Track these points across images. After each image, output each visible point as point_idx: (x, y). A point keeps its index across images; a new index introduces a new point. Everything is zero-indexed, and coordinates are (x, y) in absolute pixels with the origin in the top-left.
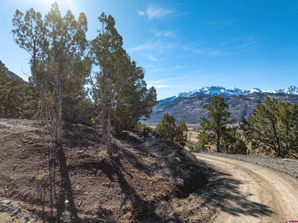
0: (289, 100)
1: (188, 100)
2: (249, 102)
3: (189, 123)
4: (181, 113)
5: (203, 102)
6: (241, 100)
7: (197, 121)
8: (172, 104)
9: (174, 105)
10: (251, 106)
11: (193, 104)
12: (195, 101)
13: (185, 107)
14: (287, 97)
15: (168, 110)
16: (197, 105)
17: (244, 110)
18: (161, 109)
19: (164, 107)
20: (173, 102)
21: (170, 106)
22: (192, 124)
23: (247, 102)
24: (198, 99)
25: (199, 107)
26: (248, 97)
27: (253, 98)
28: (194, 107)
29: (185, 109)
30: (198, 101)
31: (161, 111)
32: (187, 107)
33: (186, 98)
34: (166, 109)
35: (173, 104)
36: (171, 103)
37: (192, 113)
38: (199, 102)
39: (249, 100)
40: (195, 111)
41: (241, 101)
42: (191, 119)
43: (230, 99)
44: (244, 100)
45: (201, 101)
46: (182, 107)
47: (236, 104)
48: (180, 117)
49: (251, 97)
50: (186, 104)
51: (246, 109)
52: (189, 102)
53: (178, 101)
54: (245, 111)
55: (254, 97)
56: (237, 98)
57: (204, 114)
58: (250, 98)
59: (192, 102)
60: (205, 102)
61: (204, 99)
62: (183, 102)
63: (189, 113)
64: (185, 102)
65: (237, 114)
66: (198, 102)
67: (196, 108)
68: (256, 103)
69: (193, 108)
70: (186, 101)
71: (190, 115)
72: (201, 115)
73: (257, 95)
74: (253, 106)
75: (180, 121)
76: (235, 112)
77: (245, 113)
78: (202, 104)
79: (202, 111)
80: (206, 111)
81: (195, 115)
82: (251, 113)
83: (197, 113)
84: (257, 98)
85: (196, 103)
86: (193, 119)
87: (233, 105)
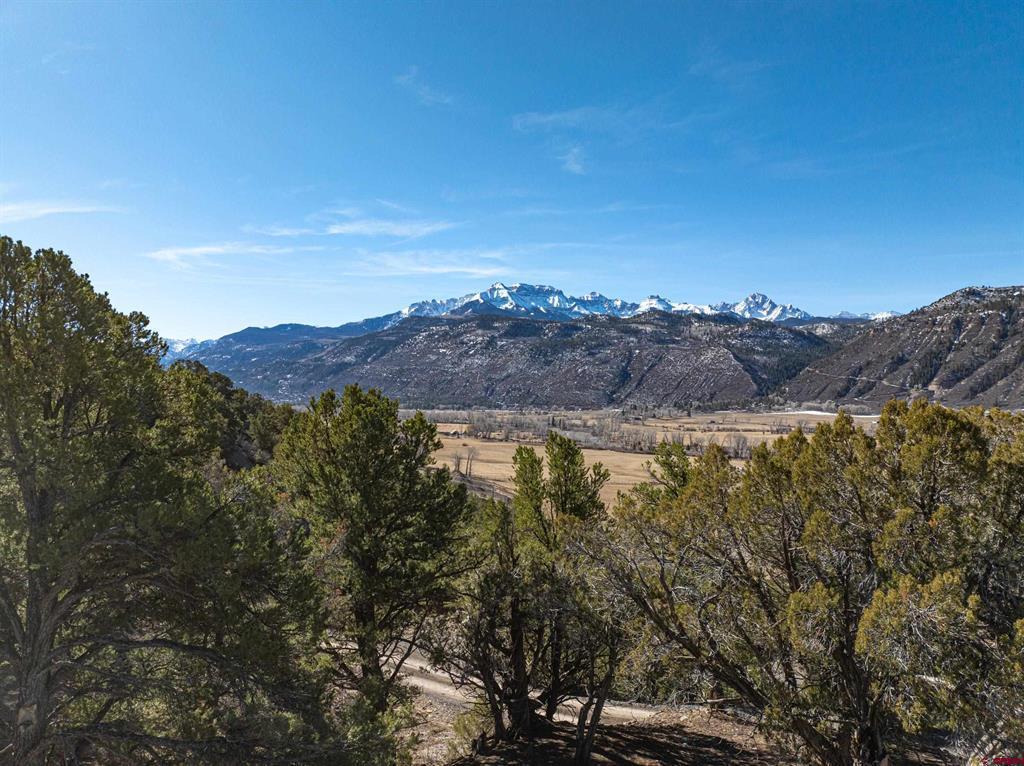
0: (750, 336)
1: (443, 328)
2: (639, 342)
3: (450, 406)
4: (422, 371)
5: (493, 339)
6: (613, 333)
7: (475, 399)
8: (391, 338)
9: (396, 344)
10: (645, 353)
11: (462, 343)
12: (468, 332)
13: (434, 353)
14: (746, 328)
15: (374, 359)
16: (474, 346)
17: (624, 364)
18: (349, 358)
19: (360, 349)
20: (390, 335)
21: (382, 348)
22: (459, 409)
23: (632, 339)
24: (479, 326)
25: (482, 354)
26: (634, 326)
27: (649, 329)
28: (467, 352)
29: (433, 358)
30: (480, 332)
31: (349, 365)
32: (441, 351)
33: (438, 321)
34: (368, 357)
35: (394, 338)
36: (386, 335)
37: (457, 374)
38: (483, 336)
39: (636, 333)
40: (469, 367)
41: (614, 338)
42: (454, 394)
43: (581, 329)
44: (622, 332)
45: (489, 333)
46: (424, 353)
47: (599, 345)
48: (417, 385)
49: (642, 323)
50: (439, 341)
51: (629, 363)
52: (447, 333)
53: (411, 330)
54: (624, 370)
55: (652, 324)
56: (602, 325)
57: (497, 377)
58: (640, 327)
59: (460, 334)
60: (501, 336)
61: (497, 325)
62: (429, 336)
63: (447, 372)
64: (434, 334)
65: (603, 377)
66: (478, 337)
67: (472, 355)
68: (656, 346)
69: (461, 355)
70: (437, 333)
71: (452, 380)
72: (490, 379)
73: (662, 320)
74: (648, 355)
75: (416, 399)
76: (594, 371)
77: (624, 376)
78: (491, 342)
79: (492, 368)
80: (503, 368)
81: (468, 381)
82: (643, 376)
83: (473, 371)
84: (662, 327)
85: (472, 338)
86: (461, 393)
87: (589, 348)
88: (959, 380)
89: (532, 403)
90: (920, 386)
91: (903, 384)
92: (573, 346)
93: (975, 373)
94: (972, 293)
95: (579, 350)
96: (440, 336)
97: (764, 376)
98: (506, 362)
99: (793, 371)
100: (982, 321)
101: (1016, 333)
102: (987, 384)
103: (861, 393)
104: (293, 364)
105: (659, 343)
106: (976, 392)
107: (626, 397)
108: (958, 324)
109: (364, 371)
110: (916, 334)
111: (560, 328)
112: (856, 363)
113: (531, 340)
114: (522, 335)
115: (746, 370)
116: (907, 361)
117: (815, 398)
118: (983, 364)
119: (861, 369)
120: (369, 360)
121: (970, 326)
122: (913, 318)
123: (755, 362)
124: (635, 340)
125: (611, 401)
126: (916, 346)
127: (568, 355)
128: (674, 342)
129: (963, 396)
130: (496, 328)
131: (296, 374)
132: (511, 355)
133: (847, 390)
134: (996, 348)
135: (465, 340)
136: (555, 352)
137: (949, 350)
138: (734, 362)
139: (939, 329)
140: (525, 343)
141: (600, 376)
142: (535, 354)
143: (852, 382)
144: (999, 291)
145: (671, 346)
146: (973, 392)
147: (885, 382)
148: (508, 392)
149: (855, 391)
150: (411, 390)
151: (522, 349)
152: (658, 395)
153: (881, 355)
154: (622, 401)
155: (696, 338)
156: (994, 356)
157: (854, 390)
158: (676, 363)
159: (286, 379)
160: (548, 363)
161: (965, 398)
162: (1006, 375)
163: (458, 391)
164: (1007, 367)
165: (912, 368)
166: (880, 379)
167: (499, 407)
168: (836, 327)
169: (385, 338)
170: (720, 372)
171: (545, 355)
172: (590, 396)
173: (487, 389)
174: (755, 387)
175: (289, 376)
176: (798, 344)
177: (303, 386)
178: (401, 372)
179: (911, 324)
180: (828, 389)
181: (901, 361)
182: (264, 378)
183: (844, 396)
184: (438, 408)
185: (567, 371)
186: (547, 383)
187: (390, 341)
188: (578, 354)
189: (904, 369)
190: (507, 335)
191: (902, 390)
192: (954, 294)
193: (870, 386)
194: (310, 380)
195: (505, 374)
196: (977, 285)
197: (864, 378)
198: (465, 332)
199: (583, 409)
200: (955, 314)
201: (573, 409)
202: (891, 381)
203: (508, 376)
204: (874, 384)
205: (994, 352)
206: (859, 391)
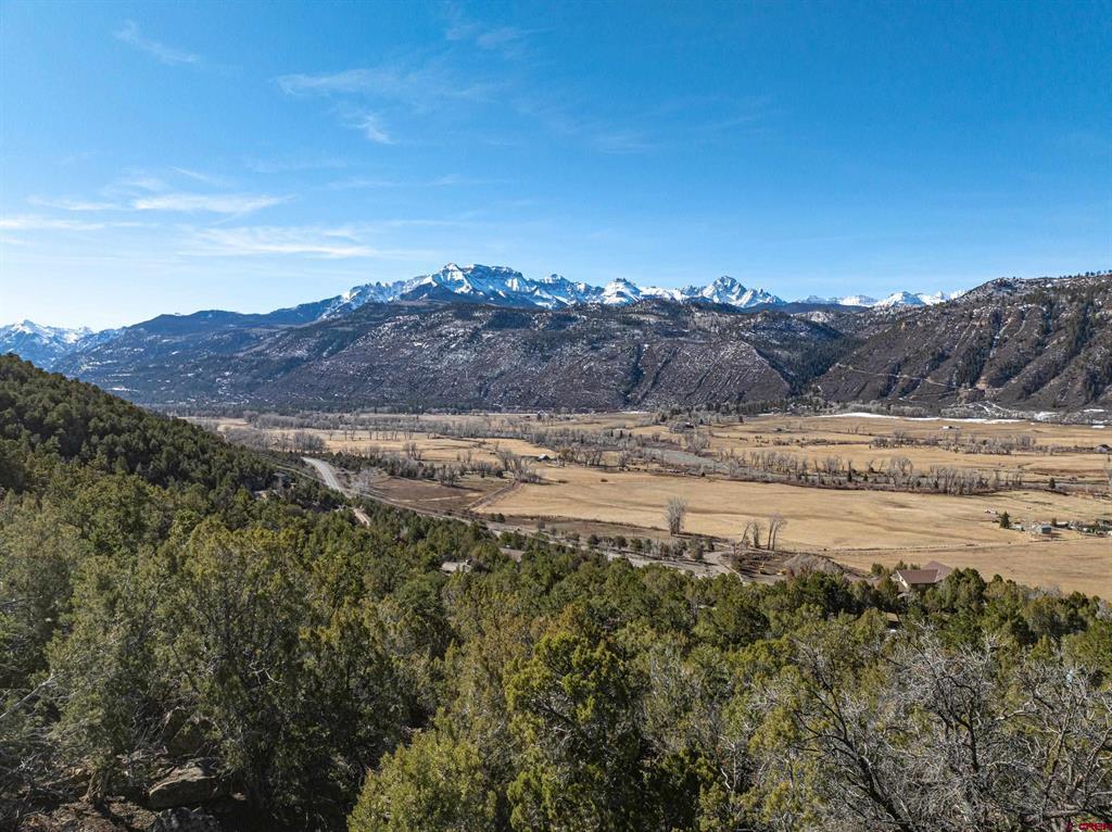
0: (764, 329)
1: (412, 318)
2: (645, 335)
3: (444, 409)
4: (397, 368)
5: (476, 331)
6: (614, 325)
7: (469, 400)
8: (347, 329)
9: (354, 337)
10: (656, 347)
11: (441, 336)
12: (445, 323)
13: (407, 347)
14: (759, 320)
15: (331, 354)
16: (455, 338)
17: (633, 360)
18: (299, 352)
19: (313, 342)
20: (347, 324)
21: (338, 340)
22: (454, 413)
23: (636, 331)
24: (457, 316)
25: (466, 348)
26: (634, 316)
27: (652, 320)
28: (447, 346)
29: (408, 353)
30: (458, 322)
31: (299, 360)
32: (416, 344)
33: (395, 309)
34: (323, 351)
35: (351, 329)
36: (342, 325)
37: (440, 371)
38: (465, 328)
39: (639, 324)
40: (453, 363)
41: (618, 330)
42: (441, 395)
43: (575, 319)
44: (623, 323)
45: (472, 325)
46: (395, 346)
47: (601, 338)
48: (394, 384)
49: (644, 313)
50: (411, 333)
51: (638, 359)
52: (418, 324)
53: (368, 319)
54: (635, 365)
55: (652, 313)
56: (594, 314)
57: (489, 375)
58: (642, 318)
59: (433, 326)
60: (484, 328)
61: (477, 314)
62: (396, 326)
63: (428, 369)
64: (401, 325)
65: (613, 375)
66: (457, 328)
67: (453, 350)
68: (666, 339)
69: (441, 349)
70: (405, 323)
71: (435, 379)
72: (481, 377)
73: (663, 310)
74: (660, 349)
75: (395, 401)
76: (603, 368)
77: (636, 375)
78: (475, 335)
79: (481, 365)
80: (494, 364)
81: (455, 380)
82: (658, 374)
83: (460, 368)
84: (666, 318)
85: (452, 329)
86: (450, 394)
87: (590, 342)
88: (1008, 378)
89: (536, 404)
90: (968, 384)
91: (950, 383)
92: (573, 340)
93: (1024, 372)
94: (1003, 284)
95: (580, 344)
96: (410, 328)
97: (791, 373)
98: (496, 357)
99: (820, 367)
100: (1022, 315)
101: (1060, 328)
102: (1039, 382)
103: (905, 392)
104: (230, 359)
105: (666, 336)
106: (1029, 392)
107: (643, 397)
108: (997, 318)
109: (323, 368)
110: (953, 328)
111: (551, 318)
112: (894, 359)
113: (521, 332)
114: (508, 326)
115: (773, 367)
116: (948, 357)
117: (856, 398)
118: (1030, 361)
119: (899, 366)
120: (325, 354)
121: (1009, 320)
122: (947, 311)
123: (778, 357)
124: (641, 333)
125: (627, 403)
126: (955, 341)
127: (568, 350)
128: (683, 334)
129: (1018, 395)
130: (478, 318)
131: (236, 371)
132: (501, 350)
133: (889, 388)
134: (1041, 344)
135: (444, 332)
136: (553, 347)
137: (991, 345)
138: (759, 358)
139: (978, 324)
140: (516, 336)
141: (610, 374)
142: (530, 348)
143: (892, 381)
144: (1030, 282)
145: (682, 339)
146: (1027, 392)
147: (929, 380)
148: (506, 392)
149: (899, 390)
150: (387, 389)
151: (514, 343)
152: (680, 394)
153: (917, 351)
154: (639, 403)
155: (704, 330)
156: (1039, 354)
157: (896, 389)
158: (693, 359)
159: (225, 377)
160: (546, 359)
161: (1019, 398)
162: (1058, 374)
163: (446, 392)
164: (1057, 365)
165: (956, 366)
166: (924, 377)
167: (499, 410)
168: (832, 316)
169: (340, 329)
170: (745, 368)
171: (541, 350)
172: (603, 396)
173: (480, 390)
174: (787, 385)
175: (227, 373)
176: (816, 337)
177: (248, 385)
178: (371, 369)
179: (945, 317)
180: (867, 388)
181: (942, 357)
182: (198, 376)
183: (886, 395)
184: (430, 413)
185: (570, 368)
186: (550, 381)
187: (347, 333)
188: (579, 347)
189: (946, 366)
190: (491, 326)
191: (950, 389)
192: (985, 286)
193: (913, 385)
194: (256, 378)
195: (498, 372)
196: (1008, 276)
197: (905, 376)
198: (440, 323)
199: (597, 411)
200: (992, 308)
201: (587, 412)
202: (935, 379)
203: (502, 374)
204: (917, 383)
205: (1039, 348)
206: (903, 389)
